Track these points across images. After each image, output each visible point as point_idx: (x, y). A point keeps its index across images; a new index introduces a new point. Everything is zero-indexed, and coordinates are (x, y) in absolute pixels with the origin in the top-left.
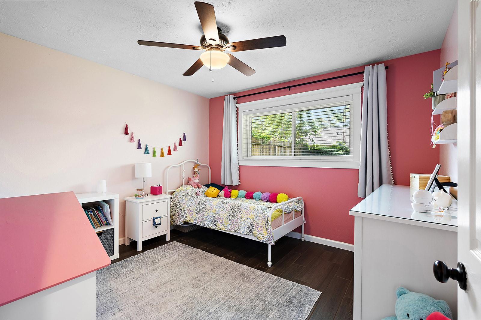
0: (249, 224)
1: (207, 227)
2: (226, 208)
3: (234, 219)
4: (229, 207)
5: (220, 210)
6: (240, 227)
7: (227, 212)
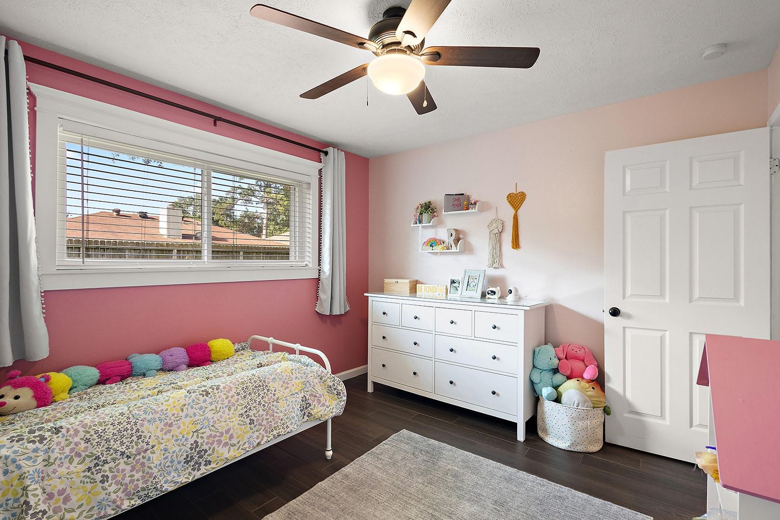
0: (300, 403)
1: (170, 487)
2: (226, 402)
3: (261, 412)
4: (232, 393)
5: (210, 415)
6: (287, 418)
7: (233, 408)
